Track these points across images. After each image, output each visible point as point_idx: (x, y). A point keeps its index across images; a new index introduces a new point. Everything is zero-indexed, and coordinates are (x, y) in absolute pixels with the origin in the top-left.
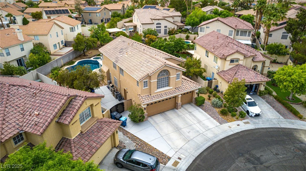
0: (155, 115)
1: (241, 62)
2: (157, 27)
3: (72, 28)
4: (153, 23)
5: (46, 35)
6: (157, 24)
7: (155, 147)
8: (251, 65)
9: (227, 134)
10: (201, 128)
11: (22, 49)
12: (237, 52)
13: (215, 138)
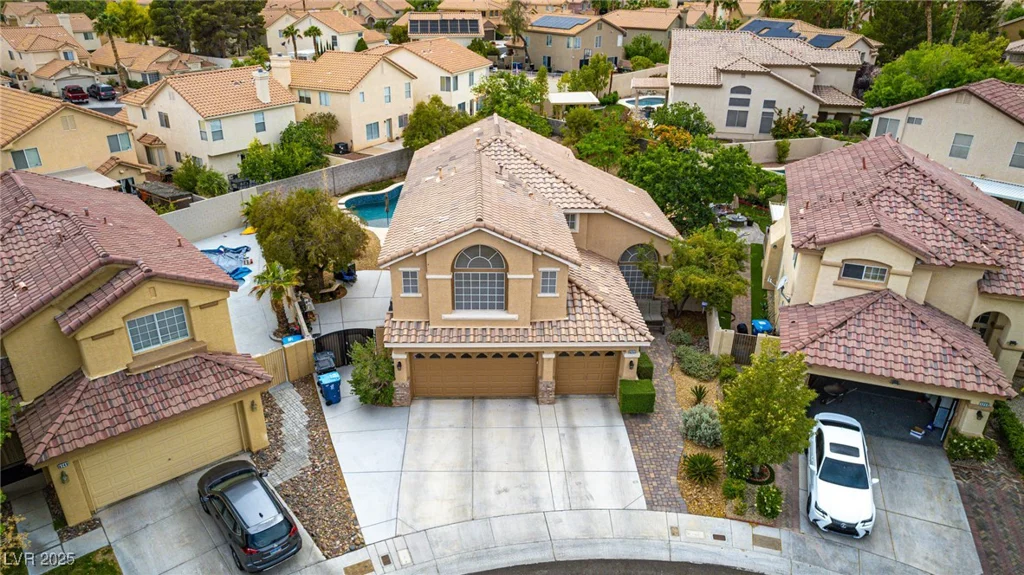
0: (448, 398)
1: (897, 285)
2: (733, 102)
3: (449, 79)
4: (719, 87)
5: (347, 92)
6: (734, 90)
7: (352, 495)
8: (970, 308)
9: (638, 550)
10: (559, 493)
11: (261, 127)
12: (877, 232)
13: (574, 546)
